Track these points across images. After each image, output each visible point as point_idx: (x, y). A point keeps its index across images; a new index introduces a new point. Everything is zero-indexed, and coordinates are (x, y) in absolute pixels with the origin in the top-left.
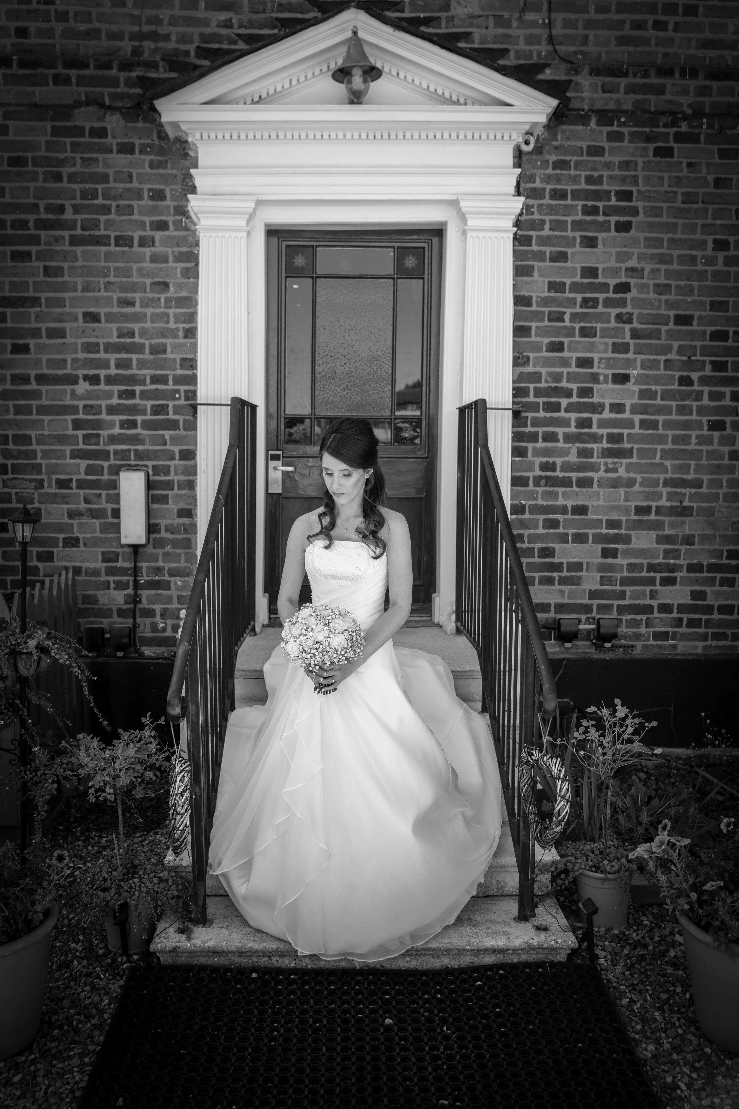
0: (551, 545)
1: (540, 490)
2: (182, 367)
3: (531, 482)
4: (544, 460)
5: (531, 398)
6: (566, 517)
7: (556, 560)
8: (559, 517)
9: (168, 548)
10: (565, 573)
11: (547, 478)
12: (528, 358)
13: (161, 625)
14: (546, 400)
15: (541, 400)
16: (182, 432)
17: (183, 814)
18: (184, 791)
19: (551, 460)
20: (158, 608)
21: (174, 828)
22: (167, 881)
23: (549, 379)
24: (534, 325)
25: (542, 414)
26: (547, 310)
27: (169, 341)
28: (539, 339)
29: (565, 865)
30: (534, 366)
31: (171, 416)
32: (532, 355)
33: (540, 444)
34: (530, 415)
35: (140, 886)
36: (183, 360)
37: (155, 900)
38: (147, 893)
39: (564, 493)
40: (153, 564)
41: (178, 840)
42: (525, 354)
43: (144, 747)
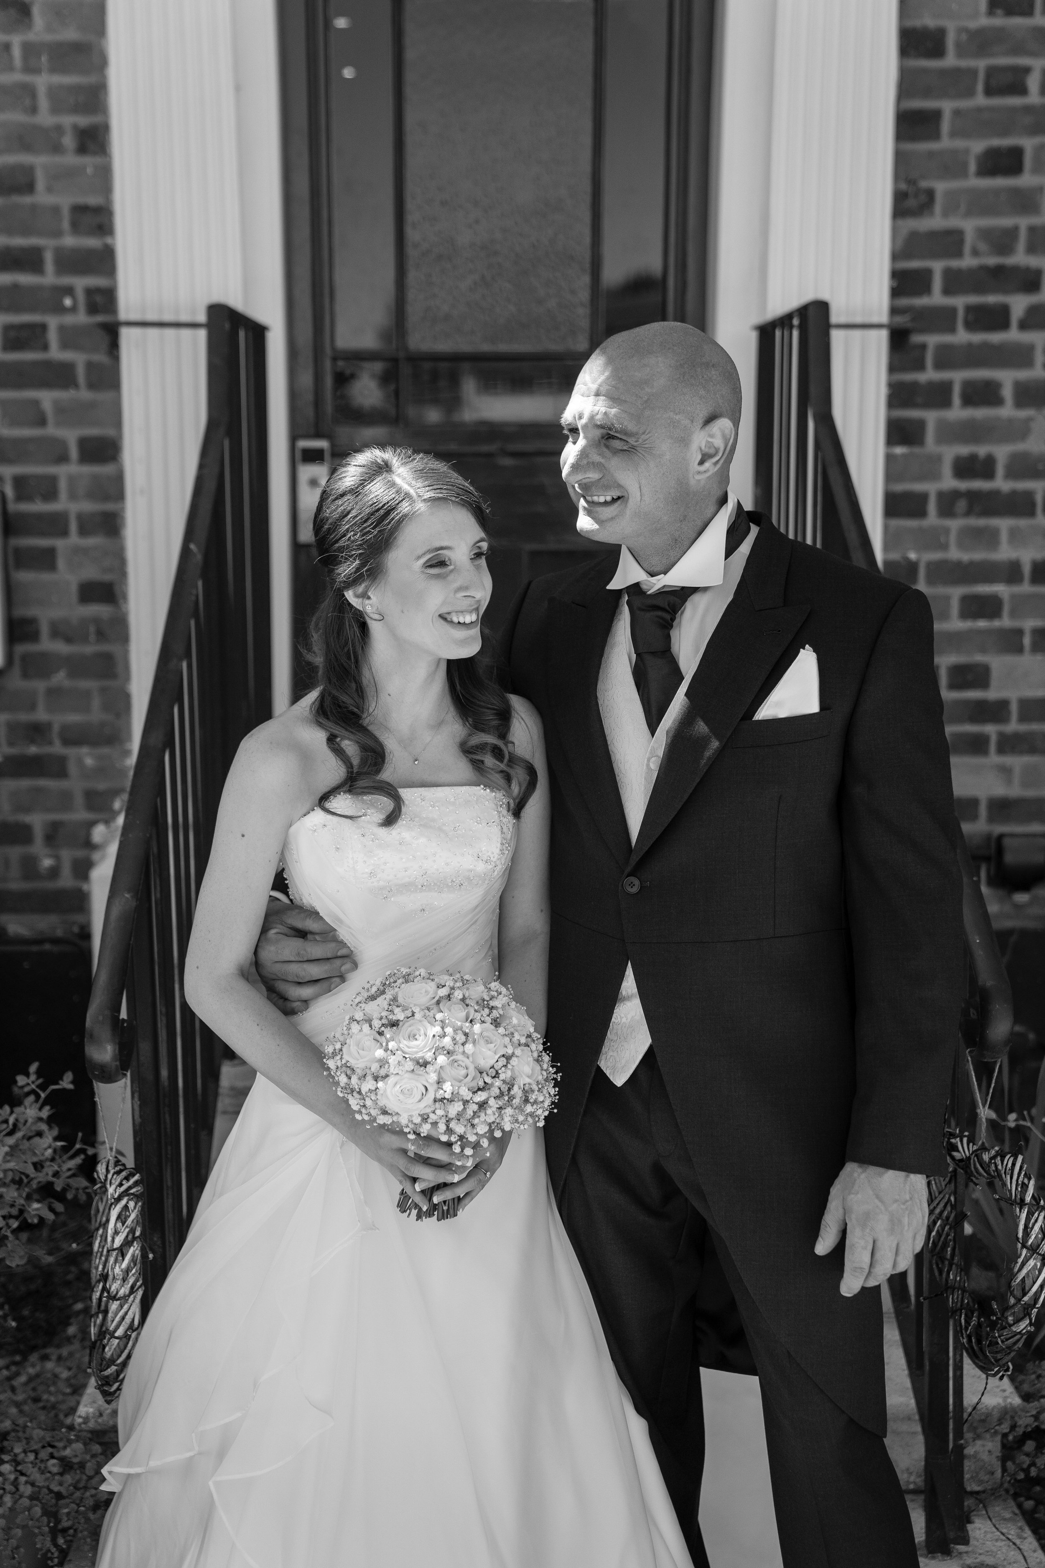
0: (979, 658)
1: (954, 524)
2: (76, 228)
3: (932, 507)
4: (964, 450)
5: (936, 298)
6: (1017, 589)
7: (992, 694)
8: (1000, 589)
9: (60, 678)
10: (1013, 726)
11: (973, 497)
12: (930, 194)
13: (47, 863)
14: (974, 299)
15: (960, 302)
16: (84, 394)
17: (125, 1298)
18: (127, 1243)
19: (982, 450)
20: (37, 821)
21: (103, 1332)
22: (82, 1465)
23: (983, 247)
24: (947, 106)
25: (962, 336)
26: (981, 64)
27: (40, 161)
28: (959, 144)
29: (1036, 1417)
30: (946, 214)
31: (56, 353)
32: (941, 187)
33: (957, 412)
34: (932, 340)
35: (15, 1483)
36: (79, 210)
37: (52, 1514)
38: (32, 1498)
39: (1014, 534)
40: (24, 717)
41: (112, 1362)
42: (924, 184)
43: (26, 1145)
